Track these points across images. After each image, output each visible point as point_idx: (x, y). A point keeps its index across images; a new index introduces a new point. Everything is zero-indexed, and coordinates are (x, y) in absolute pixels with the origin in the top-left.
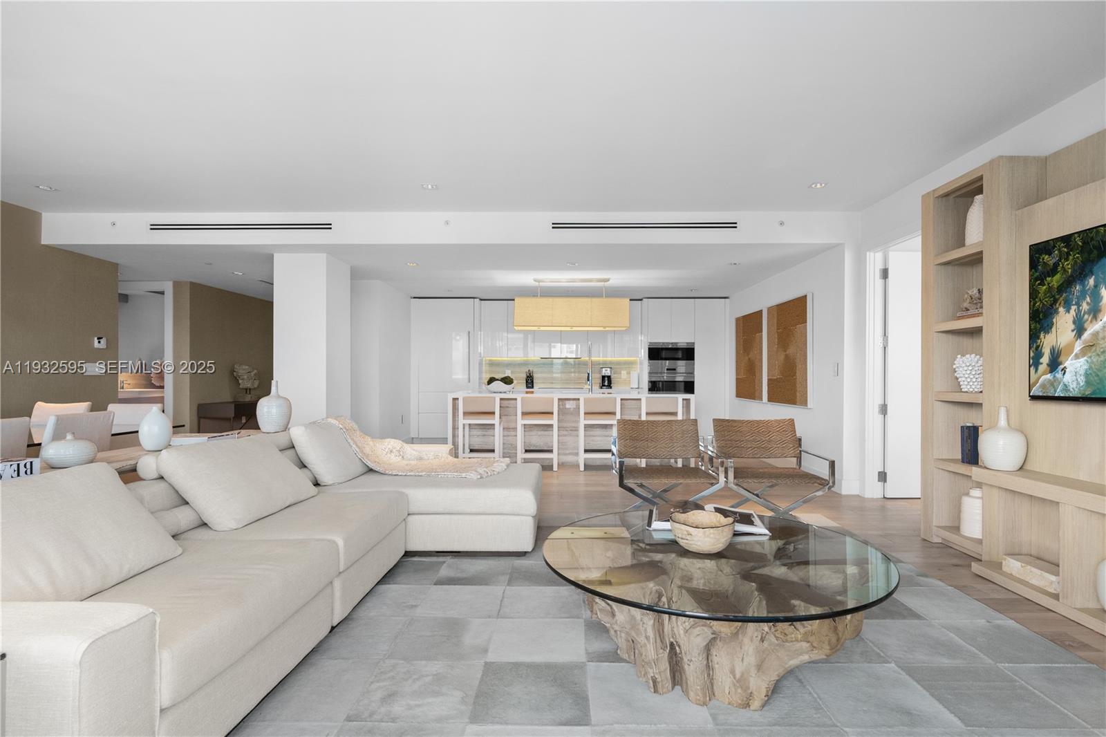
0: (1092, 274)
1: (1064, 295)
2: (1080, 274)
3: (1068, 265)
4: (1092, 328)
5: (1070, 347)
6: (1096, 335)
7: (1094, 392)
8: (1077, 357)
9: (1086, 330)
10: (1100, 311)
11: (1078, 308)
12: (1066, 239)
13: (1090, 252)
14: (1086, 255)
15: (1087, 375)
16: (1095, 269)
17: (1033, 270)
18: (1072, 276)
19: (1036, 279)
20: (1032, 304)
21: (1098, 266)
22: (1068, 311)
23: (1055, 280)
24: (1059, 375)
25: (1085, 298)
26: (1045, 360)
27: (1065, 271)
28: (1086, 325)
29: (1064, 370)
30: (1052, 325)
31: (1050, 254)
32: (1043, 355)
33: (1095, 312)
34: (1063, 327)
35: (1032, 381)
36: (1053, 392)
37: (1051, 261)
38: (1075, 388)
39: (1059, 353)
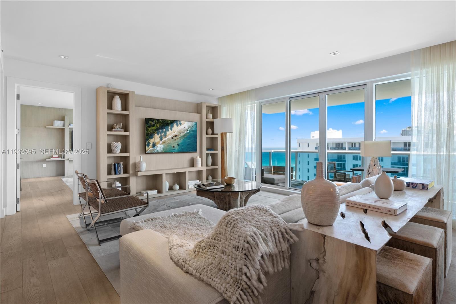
0: (164, 128)
1: (157, 131)
2: (161, 128)
3: (158, 125)
5: (158, 143)
6: (165, 140)
7: (165, 151)
8: (160, 144)
9: (163, 139)
10: (166, 136)
11: (161, 135)
12: (158, 120)
14: (163, 124)
15: (163, 148)
17: (147, 124)
18: (159, 128)
19: (148, 126)
20: (146, 131)
21: (166, 127)
22: (158, 135)
23: (154, 128)
24: (155, 148)
25: (162, 133)
26: (151, 145)
27: (157, 126)
28: (163, 138)
29: (157, 147)
30: (153, 137)
31: (152, 122)
32: (150, 144)
33: (165, 136)
34: (156, 138)
35: (146, 150)
36: (153, 152)
37: (153, 123)
38: (160, 151)
39: (155, 143)
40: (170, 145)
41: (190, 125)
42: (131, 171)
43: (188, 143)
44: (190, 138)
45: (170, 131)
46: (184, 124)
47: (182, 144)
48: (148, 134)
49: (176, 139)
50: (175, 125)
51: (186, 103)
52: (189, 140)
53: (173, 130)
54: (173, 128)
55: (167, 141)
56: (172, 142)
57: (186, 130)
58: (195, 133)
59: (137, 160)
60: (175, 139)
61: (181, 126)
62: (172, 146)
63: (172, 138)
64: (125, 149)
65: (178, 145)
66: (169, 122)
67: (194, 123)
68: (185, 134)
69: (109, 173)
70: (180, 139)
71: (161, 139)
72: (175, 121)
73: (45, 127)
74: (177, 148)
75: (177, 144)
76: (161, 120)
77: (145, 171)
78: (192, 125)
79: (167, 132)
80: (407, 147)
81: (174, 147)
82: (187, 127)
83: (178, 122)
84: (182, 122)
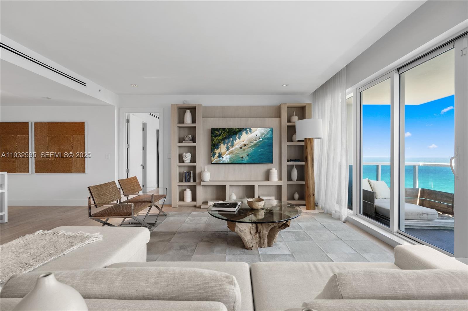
0: (231, 138)
1: (223, 141)
2: (228, 137)
3: (224, 135)
5: (225, 153)
6: (233, 150)
8: (227, 155)
10: (234, 146)
11: (227, 144)
12: (224, 129)
13: (231, 133)
14: (230, 133)
15: (230, 159)
16: (232, 137)
17: (212, 134)
18: (225, 137)
19: (213, 136)
20: (212, 142)
21: (234, 136)
22: (224, 145)
23: (220, 138)
24: (221, 159)
25: (229, 143)
26: (217, 155)
27: (223, 136)
28: (230, 148)
30: (219, 147)
31: (218, 131)
32: (215, 154)
33: (232, 146)
34: (222, 148)
35: (212, 160)
37: (219, 133)
38: (226, 161)
39: (221, 154)
40: (238, 155)
41: (264, 132)
42: (197, 181)
43: (260, 153)
44: (262, 147)
45: (238, 141)
46: (255, 131)
47: (253, 155)
48: (214, 144)
49: (246, 149)
50: (244, 133)
52: (262, 150)
53: (241, 139)
54: (241, 137)
55: (234, 151)
56: (239, 152)
57: (258, 138)
58: (271, 141)
59: (203, 170)
60: (244, 149)
61: (252, 134)
62: (241, 156)
63: (241, 148)
65: (248, 155)
66: (237, 130)
67: (268, 130)
68: (258, 142)
72: (244, 128)
74: (246, 158)
75: (246, 154)
76: (228, 128)
77: (209, 181)
78: (266, 131)
79: (235, 142)
81: (242, 157)
82: (259, 135)
83: (248, 130)
84: (253, 129)
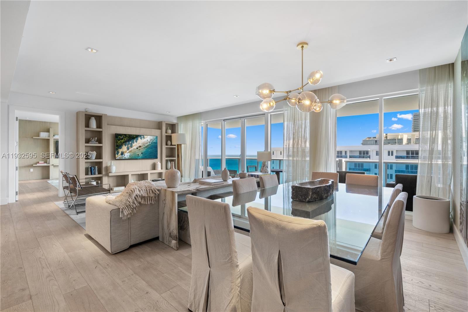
0: (131, 141)
3: (126, 139)
4: (130, 149)
5: (126, 152)
8: (127, 153)
12: (125, 135)
13: (130, 138)
15: (130, 156)
17: (116, 138)
18: (126, 141)
19: (117, 140)
23: (122, 141)
24: (123, 156)
26: (120, 153)
29: (125, 155)
31: (121, 136)
32: (119, 152)
33: (131, 147)
34: (124, 148)
35: (116, 157)
36: (122, 158)
37: (121, 138)
38: (127, 158)
39: (123, 152)
40: (135, 154)
42: (104, 173)
43: (150, 152)
45: (135, 143)
47: (145, 153)
48: (118, 145)
50: (139, 138)
51: (149, 121)
52: (151, 150)
54: (138, 141)
56: (136, 151)
59: (109, 165)
60: (140, 149)
61: (145, 140)
63: (137, 148)
64: (99, 156)
65: (142, 153)
66: (135, 136)
68: (148, 145)
69: (87, 174)
70: (143, 149)
71: (128, 149)
72: (139, 135)
73: (32, 138)
74: (141, 155)
76: (128, 135)
77: (115, 172)
79: (133, 144)
80: (362, 155)
81: (138, 155)
82: (149, 140)
83: (142, 136)
84: (145, 136)
